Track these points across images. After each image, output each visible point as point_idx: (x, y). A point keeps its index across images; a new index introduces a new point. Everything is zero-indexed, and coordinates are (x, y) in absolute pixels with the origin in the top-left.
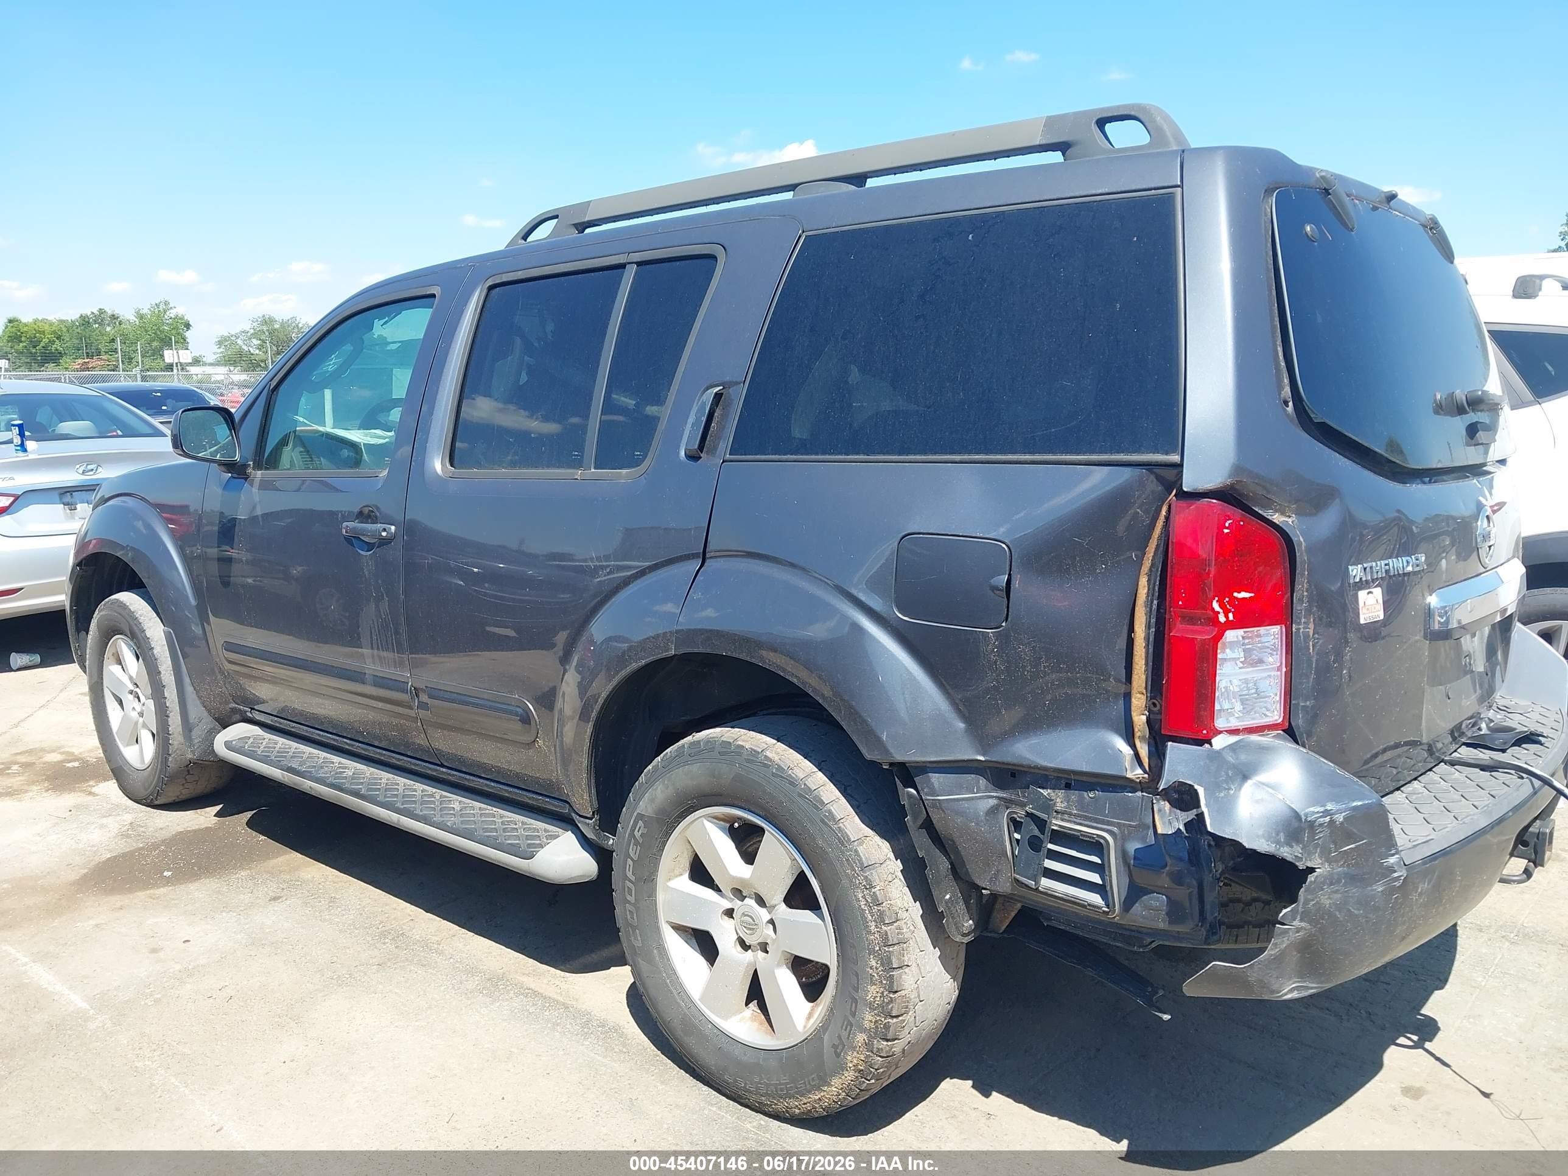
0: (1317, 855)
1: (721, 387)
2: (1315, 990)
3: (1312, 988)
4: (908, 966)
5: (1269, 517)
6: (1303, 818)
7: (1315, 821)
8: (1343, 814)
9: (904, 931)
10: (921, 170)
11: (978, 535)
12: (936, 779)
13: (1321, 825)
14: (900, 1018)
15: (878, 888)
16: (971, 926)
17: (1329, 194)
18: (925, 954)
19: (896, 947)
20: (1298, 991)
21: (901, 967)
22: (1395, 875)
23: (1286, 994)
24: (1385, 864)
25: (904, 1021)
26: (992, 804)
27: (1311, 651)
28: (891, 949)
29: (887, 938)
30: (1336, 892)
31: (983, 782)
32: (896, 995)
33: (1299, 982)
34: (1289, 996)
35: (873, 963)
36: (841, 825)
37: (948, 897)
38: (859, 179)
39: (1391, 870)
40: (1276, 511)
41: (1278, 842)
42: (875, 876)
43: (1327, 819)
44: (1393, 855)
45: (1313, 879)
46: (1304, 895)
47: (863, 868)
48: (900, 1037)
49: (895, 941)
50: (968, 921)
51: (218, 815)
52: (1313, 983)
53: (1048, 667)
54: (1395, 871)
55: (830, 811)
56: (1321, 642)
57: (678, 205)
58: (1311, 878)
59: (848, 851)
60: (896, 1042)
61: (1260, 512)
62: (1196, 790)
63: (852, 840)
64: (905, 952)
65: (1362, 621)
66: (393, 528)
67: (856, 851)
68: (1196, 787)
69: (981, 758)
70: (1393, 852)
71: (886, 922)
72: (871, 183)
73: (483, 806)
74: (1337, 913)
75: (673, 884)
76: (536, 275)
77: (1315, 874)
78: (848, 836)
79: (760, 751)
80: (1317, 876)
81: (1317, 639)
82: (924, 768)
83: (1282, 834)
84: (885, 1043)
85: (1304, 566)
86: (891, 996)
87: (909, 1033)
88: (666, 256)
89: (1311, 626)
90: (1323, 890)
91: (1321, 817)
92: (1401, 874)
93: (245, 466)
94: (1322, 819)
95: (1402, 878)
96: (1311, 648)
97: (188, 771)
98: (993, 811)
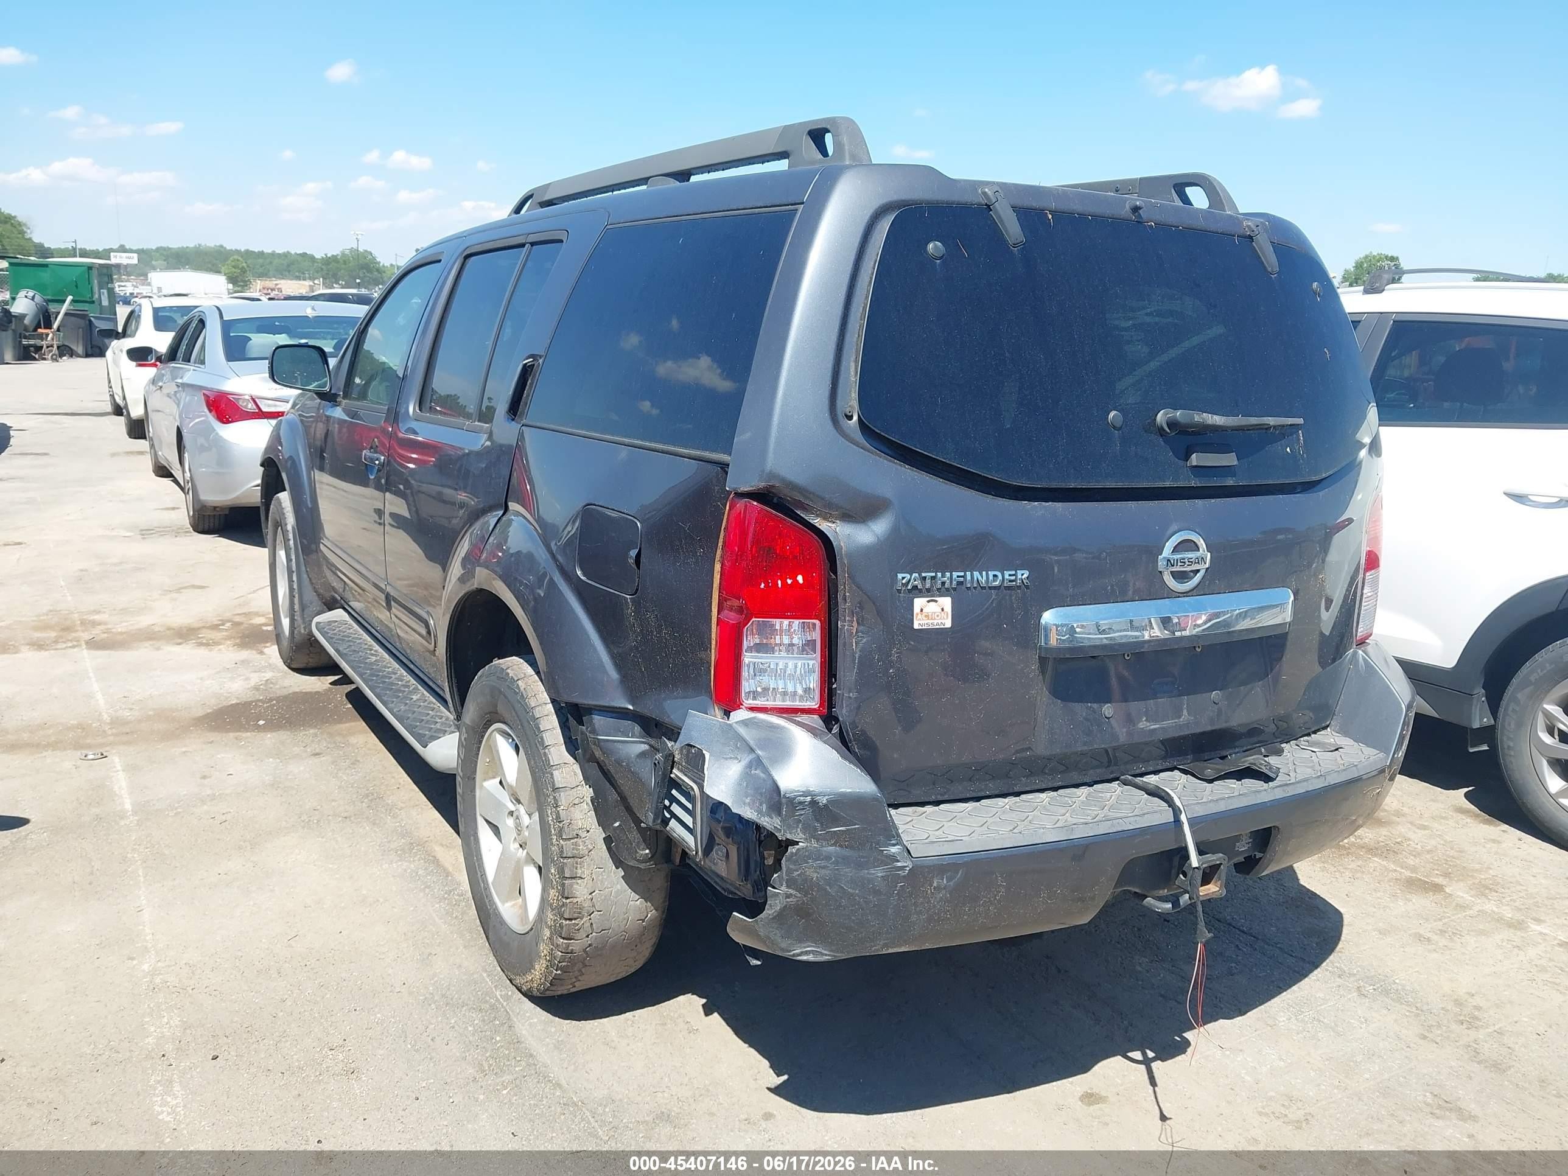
0: (799, 830)
1: (531, 360)
2: (830, 958)
3: (826, 955)
4: (582, 878)
5: (811, 521)
6: (782, 793)
7: (794, 799)
8: (827, 797)
9: (581, 848)
10: (723, 170)
11: (625, 511)
12: (598, 720)
13: (801, 803)
14: (573, 922)
15: (562, 807)
16: (647, 854)
17: (991, 210)
18: (604, 871)
19: (569, 860)
20: (813, 954)
21: (574, 878)
22: (899, 864)
23: (799, 955)
24: (885, 852)
25: (578, 925)
26: (644, 749)
27: (854, 647)
28: (565, 861)
29: (562, 852)
30: (824, 867)
31: (637, 728)
32: (568, 901)
33: (813, 946)
34: (804, 958)
35: (553, 871)
36: (547, 751)
37: (617, 824)
38: (684, 176)
39: (893, 858)
40: (817, 516)
41: (760, 812)
42: (564, 799)
43: (809, 799)
44: (894, 845)
45: (794, 851)
46: (786, 864)
47: (555, 789)
48: (576, 938)
49: (570, 855)
50: (644, 849)
51: (333, 683)
52: (825, 950)
53: (667, 633)
54: (898, 861)
55: (542, 738)
56: (865, 640)
57: (594, 190)
58: (792, 850)
59: (547, 773)
60: (572, 941)
61: (802, 515)
62: (704, 755)
63: (552, 764)
64: (579, 866)
65: (916, 626)
66: (383, 458)
67: (552, 774)
68: (704, 752)
69: (631, 707)
70: (893, 842)
71: (564, 837)
72: (693, 179)
73: (434, 701)
74: (828, 887)
75: (486, 784)
76: (491, 247)
77: (797, 847)
78: (549, 760)
79: (516, 679)
80: (798, 849)
81: (861, 637)
82: (590, 710)
83: (764, 805)
84: (562, 940)
85: (844, 569)
86: (564, 900)
87: (587, 936)
88: (538, 240)
89: (855, 624)
90: (808, 863)
91: (800, 796)
92: (906, 864)
93: (336, 395)
94: (802, 798)
95: (908, 869)
96: (854, 644)
97: (311, 644)
98: (643, 755)
